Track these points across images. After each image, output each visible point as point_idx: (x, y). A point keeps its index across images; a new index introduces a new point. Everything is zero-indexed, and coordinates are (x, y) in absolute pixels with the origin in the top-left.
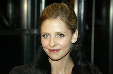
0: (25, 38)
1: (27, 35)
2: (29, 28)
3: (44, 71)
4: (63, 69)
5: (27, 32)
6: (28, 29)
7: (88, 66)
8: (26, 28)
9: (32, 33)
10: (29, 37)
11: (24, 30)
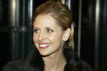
0: (14, 35)
1: (16, 32)
2: (18, 25)
3: (37, 68)
4: (56, 66)
5: (15, 29)
6: (16, 26)
7: (80, 64)
8: (14, 25)
9: (20, 30)
10: (17, 34)
11: (12, 28)
